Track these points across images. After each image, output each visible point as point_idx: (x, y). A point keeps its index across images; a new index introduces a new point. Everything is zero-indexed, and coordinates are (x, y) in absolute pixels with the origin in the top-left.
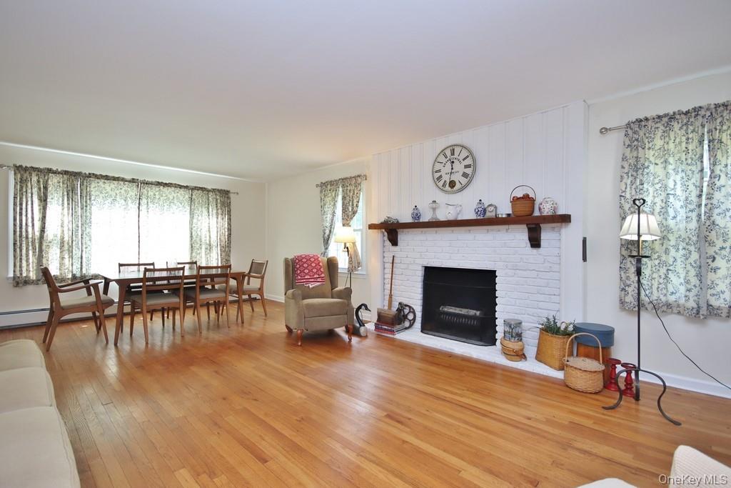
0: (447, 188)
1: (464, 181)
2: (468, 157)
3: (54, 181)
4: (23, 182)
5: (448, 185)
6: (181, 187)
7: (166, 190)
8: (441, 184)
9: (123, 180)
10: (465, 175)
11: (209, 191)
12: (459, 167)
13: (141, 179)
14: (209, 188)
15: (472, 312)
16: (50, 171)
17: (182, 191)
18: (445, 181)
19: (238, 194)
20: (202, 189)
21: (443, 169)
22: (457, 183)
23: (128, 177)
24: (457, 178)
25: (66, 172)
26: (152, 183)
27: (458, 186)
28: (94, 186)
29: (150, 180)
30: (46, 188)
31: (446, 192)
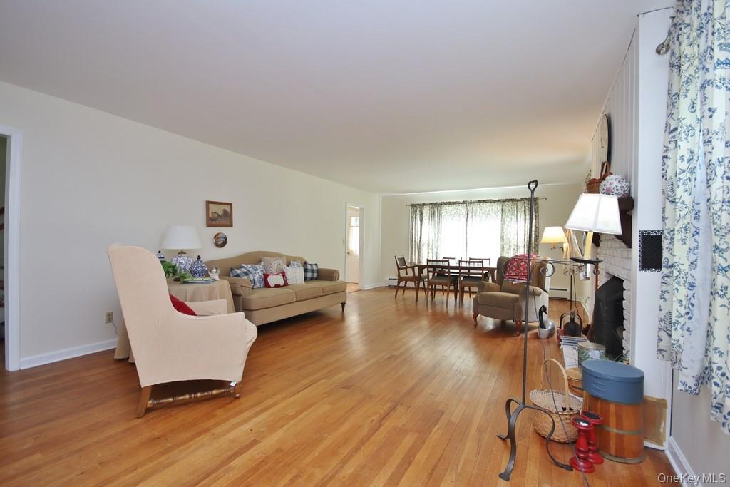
3: (426, 209)
4: (414, 212)
6: (495, 201)
7: (484, 206)
9: (459, 203)
11: (517, 201)
13: (469, 200)
14: (519, 198)
16: (424, 204)
17: (496, 204)
19: (546, 199)
20: (512, 200)
23: (461, 201)
25: (431, 204)
26: (475, 202)
28: (444, 209)
29: (473, 200)
30: (422, 214)
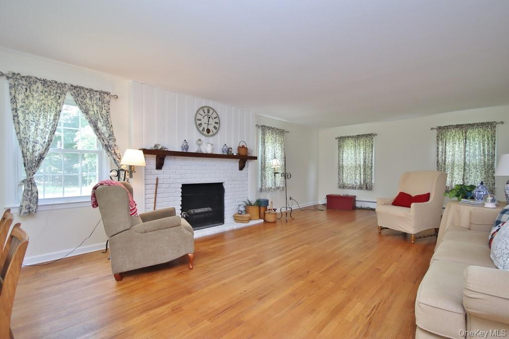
0: (205, 132)
1: (215, 131)
2: (216, 117)
5: (206, 130)
8: (201, 129)
10: (215, 127)
12: (212, 122)
15: (206, 209)
18: (204, 128)
21: (202, 119)
22: (211, 131)
24: (211, 128)
27: (211, 133)
31: (204, 135)
